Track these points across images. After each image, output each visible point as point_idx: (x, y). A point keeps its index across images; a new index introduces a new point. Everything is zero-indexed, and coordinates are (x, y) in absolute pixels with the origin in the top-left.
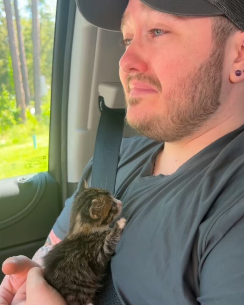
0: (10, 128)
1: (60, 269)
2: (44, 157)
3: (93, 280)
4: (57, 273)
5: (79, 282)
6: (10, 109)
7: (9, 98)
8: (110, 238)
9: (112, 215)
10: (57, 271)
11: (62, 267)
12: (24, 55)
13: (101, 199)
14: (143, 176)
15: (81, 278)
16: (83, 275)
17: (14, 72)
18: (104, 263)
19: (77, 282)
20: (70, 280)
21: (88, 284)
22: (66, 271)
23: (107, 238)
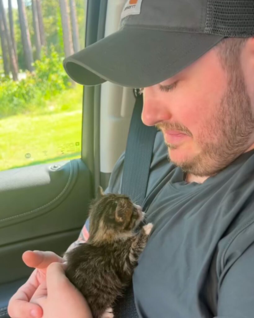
0: (60, 93)
1: (82, 270)
2: (77, 144)
3: (116, 287)
4: (78, 273)
5: (100, 287)
6: (59, 73)
7: (57, 59)
8: (136, 246)
9: (134, 220)
10: (79, 271)
11: (83, 268)
12: (75, 11)
13: (121, 201)
14: (174, 182)
15: (103, 283)
16: (106, 281)
17: (63, 31)
18: (130, 272)
19: (98, 285)
20: (91, 282)
21: (109, 290)
22: (88, 273)
23: (133, 245)
